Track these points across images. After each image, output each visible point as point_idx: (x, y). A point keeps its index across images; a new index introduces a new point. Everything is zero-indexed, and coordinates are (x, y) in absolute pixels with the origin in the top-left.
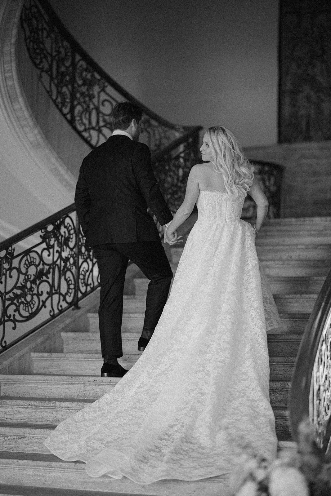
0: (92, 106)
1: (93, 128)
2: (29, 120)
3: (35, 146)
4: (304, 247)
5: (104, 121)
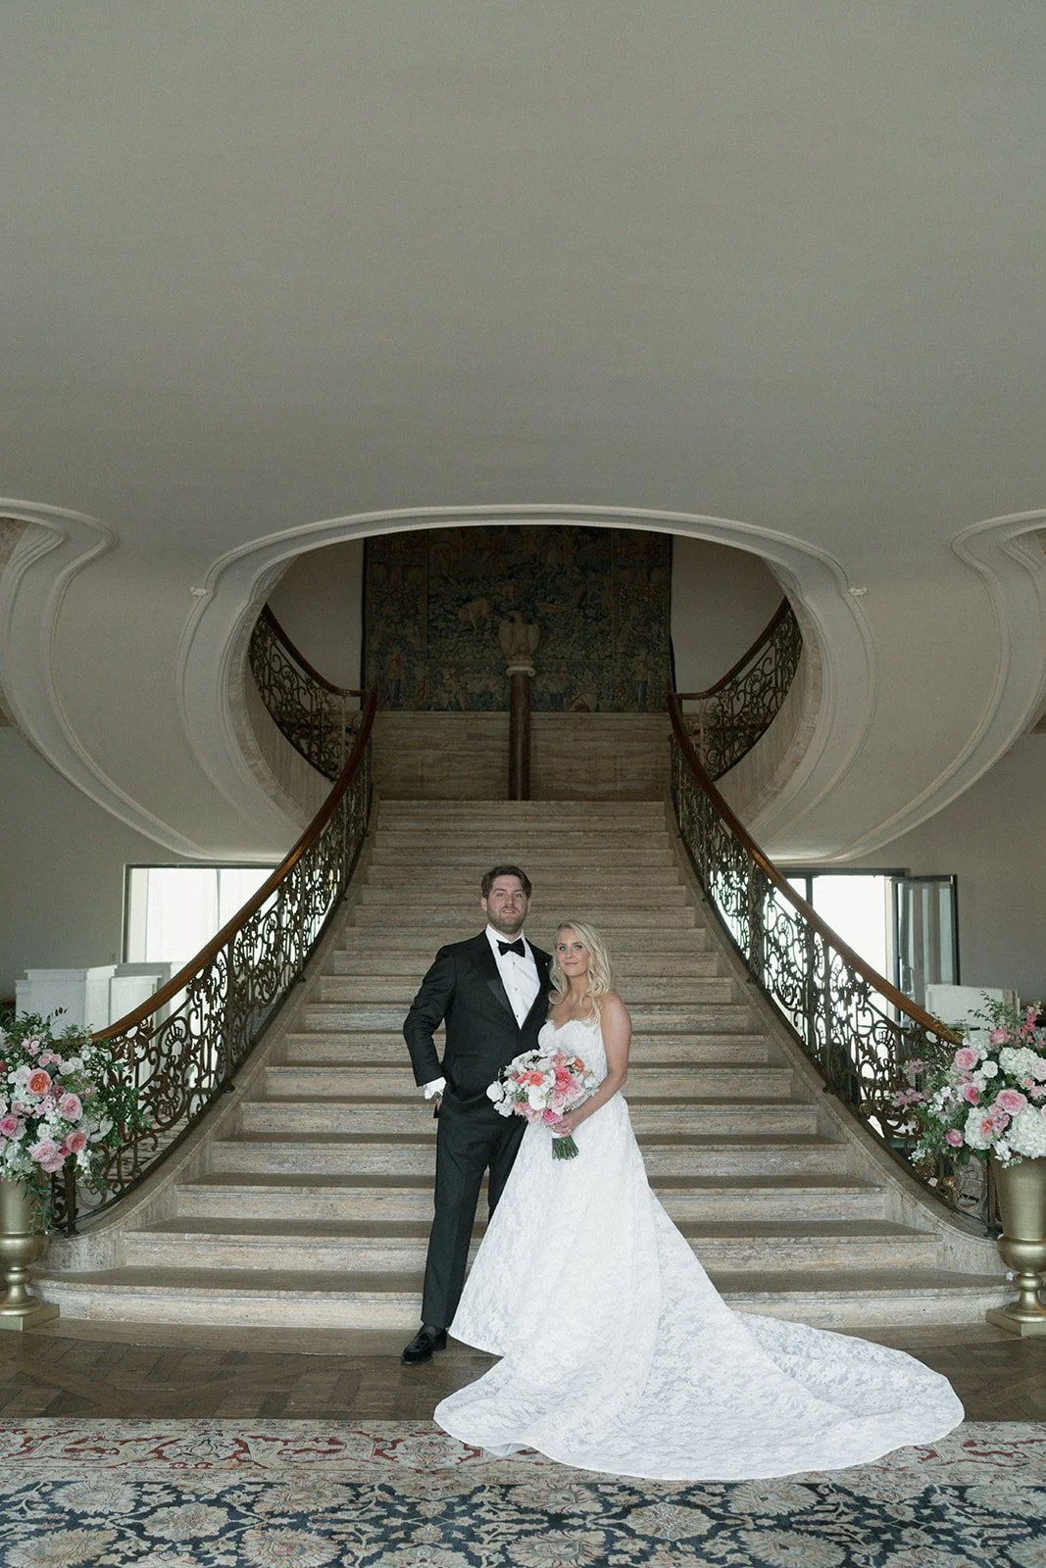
1: (266, 687)
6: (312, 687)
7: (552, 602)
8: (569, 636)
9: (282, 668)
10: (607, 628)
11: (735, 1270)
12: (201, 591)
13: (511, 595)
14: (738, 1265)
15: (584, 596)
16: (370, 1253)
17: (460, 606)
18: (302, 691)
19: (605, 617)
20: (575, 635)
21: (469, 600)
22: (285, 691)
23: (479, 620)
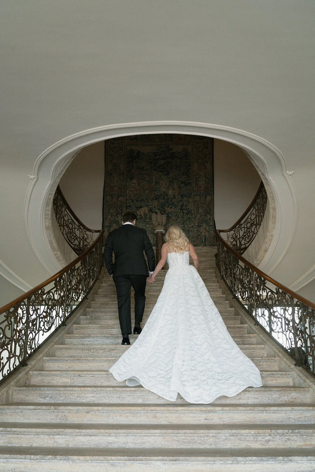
0: (62, 216)
1: (62, 226)
2: (50, 216)
3: (47, 228)
5: (65, 223)
6: (80, 228)
7: (171, 208)
8: (177, 220)
9: (68, 220)
10: (191, 216)
11: (262, 447)
12: (32, 177)
13: (156, 206)
14: (263, 445)
15: (182, 205)
17: (138, 210)
18: (76, 229)
19: (190, 213)
20: (180, 219)
21: (141, 207)
22: (69, 228)
23: (144, 215)
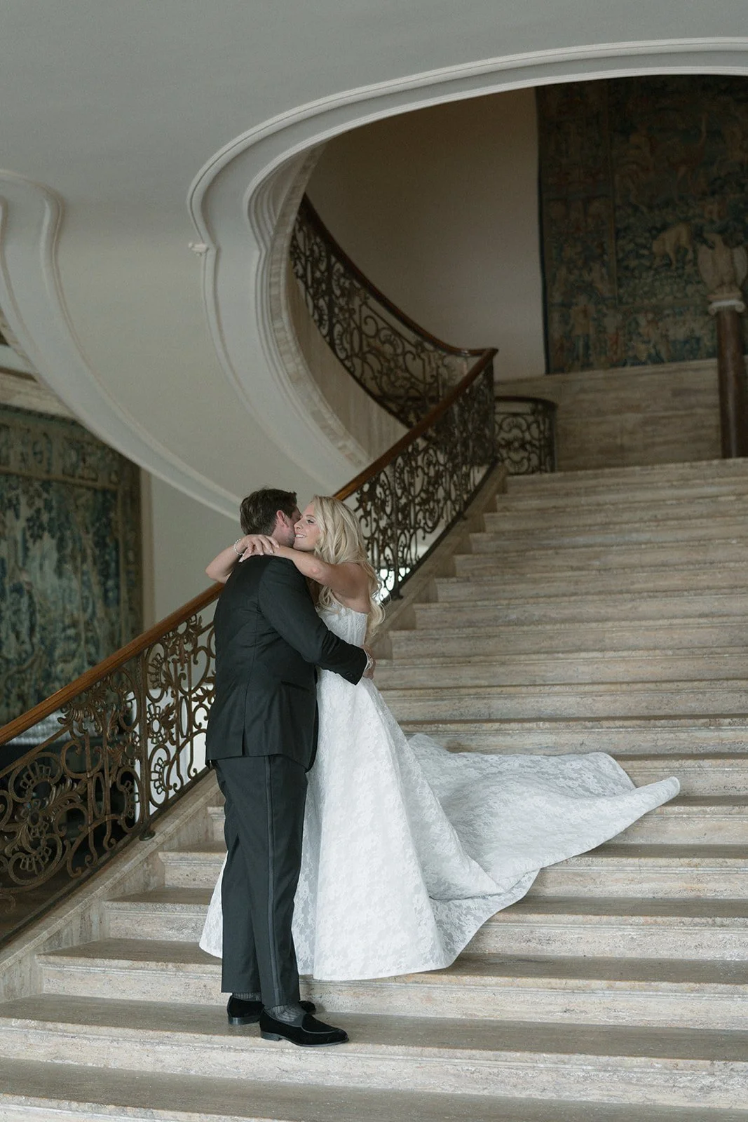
0: (353, 325)
1: (357, 355)
2: (291, 344)
3: (295, 380)
4: (674, 502)
5: (369, 345)
6: (424, 350)
9: (378, 331)
11: (690, 1105)
12: (201, 247)
13: (715, 218)
14: (692, 1098)
16: (214, 1054)
17: (654, 238)
18: (409, 357)
21: (664, 227)
22: (385, 358)
23: (677, 251)
